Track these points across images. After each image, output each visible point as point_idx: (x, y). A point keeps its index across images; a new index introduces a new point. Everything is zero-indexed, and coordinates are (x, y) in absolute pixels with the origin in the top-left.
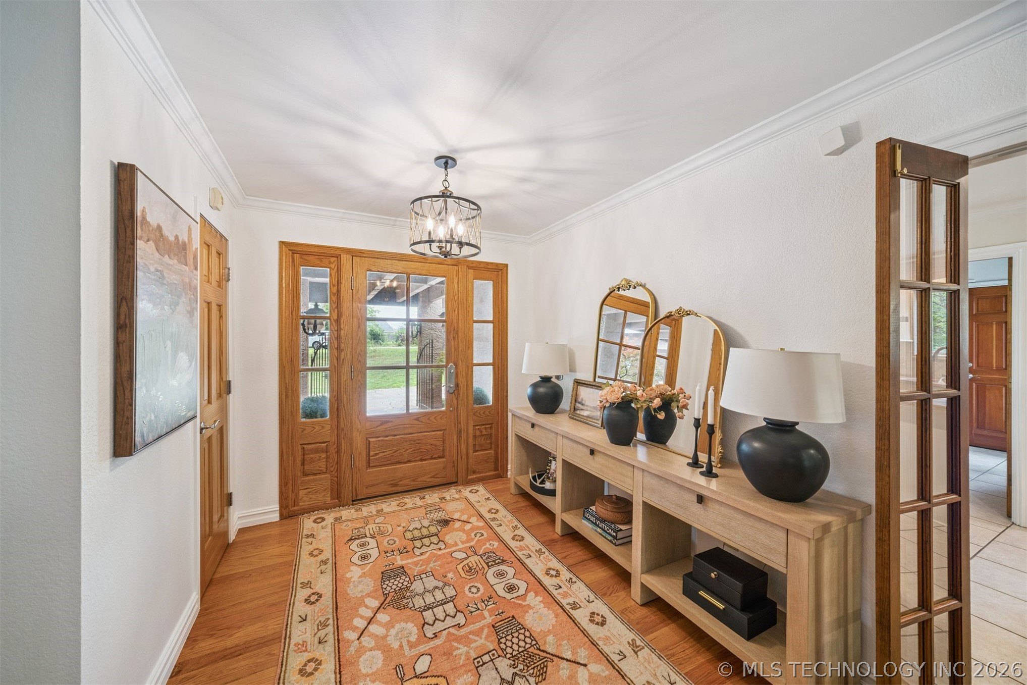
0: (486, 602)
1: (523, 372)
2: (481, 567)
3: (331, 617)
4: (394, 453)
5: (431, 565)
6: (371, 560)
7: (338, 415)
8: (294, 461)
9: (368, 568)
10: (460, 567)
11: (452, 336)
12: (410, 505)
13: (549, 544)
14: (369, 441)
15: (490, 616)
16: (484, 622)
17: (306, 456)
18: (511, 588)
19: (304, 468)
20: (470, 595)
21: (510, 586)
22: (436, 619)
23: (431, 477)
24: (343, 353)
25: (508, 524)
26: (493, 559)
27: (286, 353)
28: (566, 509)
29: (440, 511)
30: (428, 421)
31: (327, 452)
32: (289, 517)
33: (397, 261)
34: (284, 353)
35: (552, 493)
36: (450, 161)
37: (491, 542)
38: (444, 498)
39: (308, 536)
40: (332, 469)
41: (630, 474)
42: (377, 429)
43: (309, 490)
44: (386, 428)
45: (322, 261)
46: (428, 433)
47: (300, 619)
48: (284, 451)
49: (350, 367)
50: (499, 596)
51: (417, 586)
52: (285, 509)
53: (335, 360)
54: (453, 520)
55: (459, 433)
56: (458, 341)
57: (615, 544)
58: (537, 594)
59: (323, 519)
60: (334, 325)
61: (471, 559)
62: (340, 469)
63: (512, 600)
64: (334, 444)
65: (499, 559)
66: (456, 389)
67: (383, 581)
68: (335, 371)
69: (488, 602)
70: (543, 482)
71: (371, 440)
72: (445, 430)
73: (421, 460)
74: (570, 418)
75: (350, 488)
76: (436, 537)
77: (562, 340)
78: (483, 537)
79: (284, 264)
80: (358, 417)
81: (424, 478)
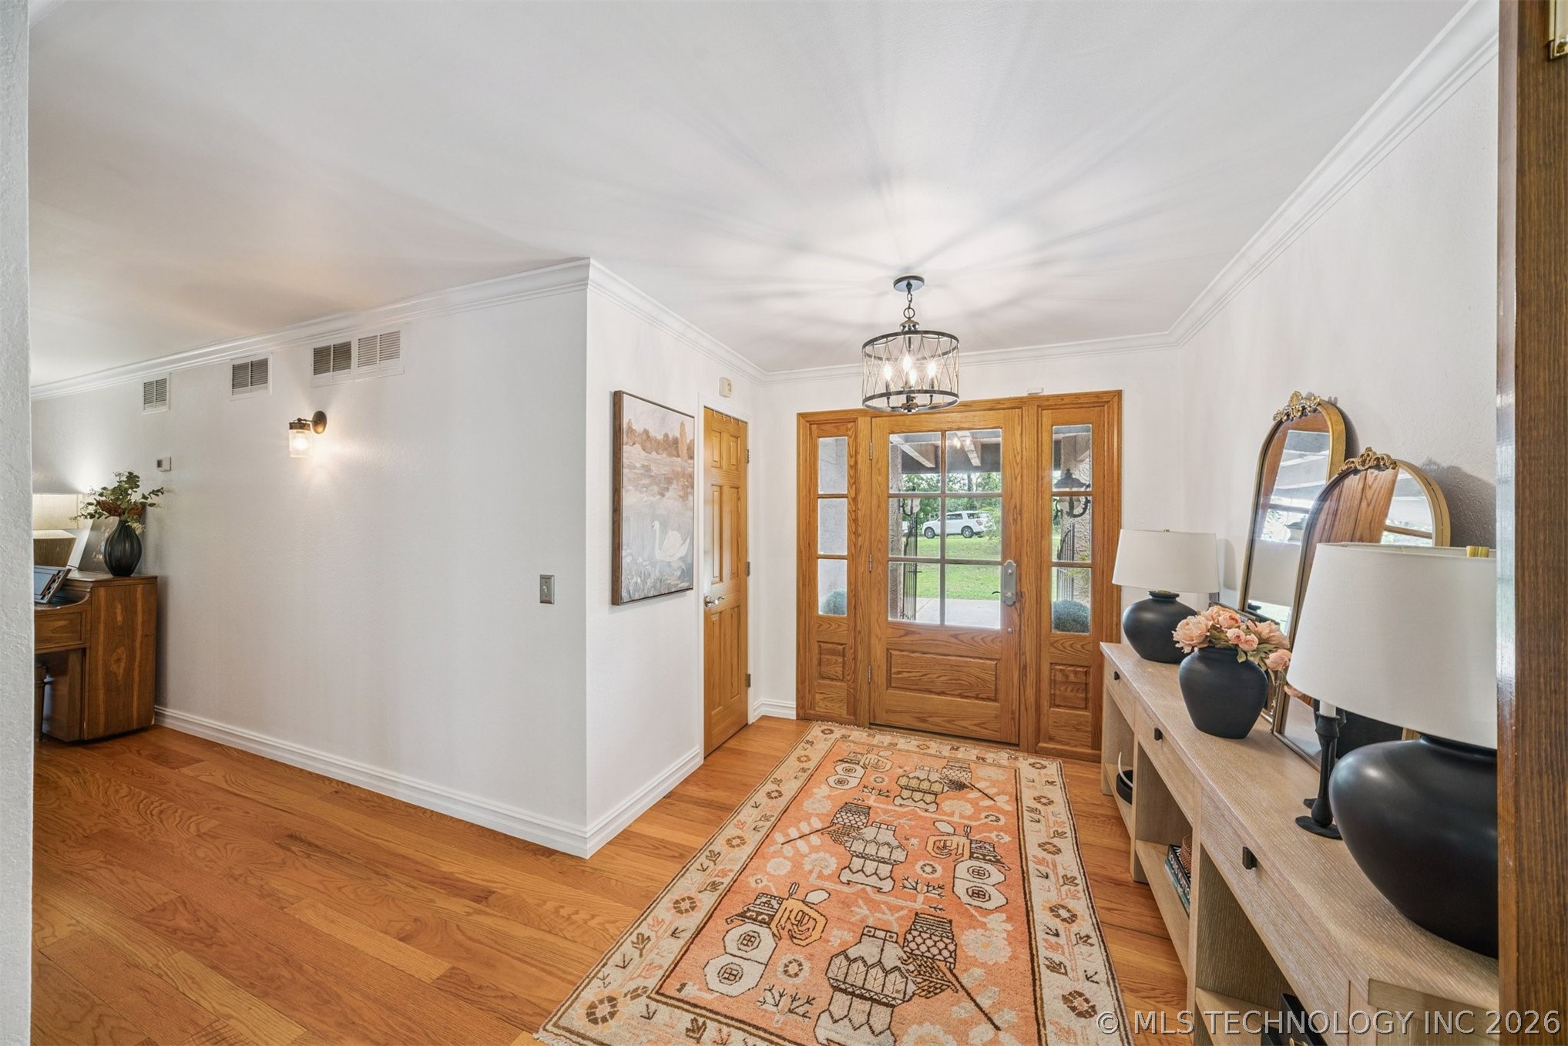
0: (931, 889)
2: (960, 851)
3: (776, 816)
4: (922, 676)
5: (903, 821)
6: (846, 787)
7: (856, 613)
8: (811, 659)
9: (836, 793)
10: (933, 839)
11: (1011, 518)
12: (932, 751)
13: (1099, 880)
14: (891, 654)
15: (923, 903)
16: (910, 904)
17: (822, 656)
18: (977, 894)
19: (820, 670)
20: (919, 871)
21: (979, 891)
22: (862, 870)
23: (975, 725)
24: (860, 539)
25: (1052, 825)
26: (985, 852)
27: (803, 535)
28: (1148, 836)
29: (964, 771)
30: (972, 642)
31: (843, 657)
32: (803, 719)
34: (801, 535)
36: (912, 282)
37: (1002, 834)
38: (983, 759)
39: (808, 742)
40: (848, 678)
41: (1191, 786)
42: (900, 639)
43: (825, 696)
44: (912, 641)
45: (839, 429)
46: (972, 660)
47: (754, 805)
49: (868, 557)
50: (953, 892)
51: (869, 833)
52: (801, 708)
53: (853, 547)
54: (973, 787)
55: (1023, 669)
56: (1022, 526)
58: (1009, 919)
59: (832, 732)
60: (851, 504)
61: (955, 839)
62: (857, 680)
63: (967, 906)
64: (851, 648)
65: (995, 857)
66: (1018, 600)
67: (840, 810)
68: (853, 560)
69: (934, 889)
71: (893, 652)
72: (999, 660)
73: (961, 696)
75: (867, 707)
76: (934, 796)
78: (995, 823)
80: (877, 621)
81: (965, 723)
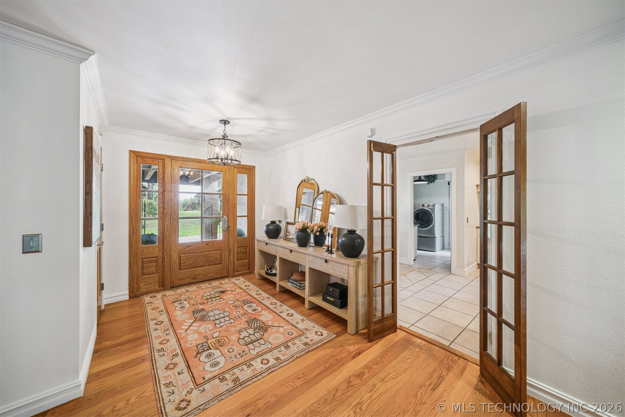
0: (243, 315)
1: (262, 219)
2: (241, 305)
3: (170, 327)
4: (194, 262)
5: (217, 307)
6: (186, 308)
7: (163, 242)
8: (137, 268)
9: (185, 311)
10: (231, 306)
11: (225, 202)
12: (204, 287)
13: (274, 295)
14: (181, 256)
15: (245, 319)
16: (242, 321)
17: (144, 265)
18: (254, 310)
19: (143, 271)
20: (236, 314)
22: (221, 322)
23: (214, 274)
24: (166, 210)
25: (254, 290)
26: (246, 302)
27: (133, 210)
28: (281, 280)
29: (220, 288)
30: (213, 245)
31: (156, 262)
32: (135, 297)
33: (196, 163)
34: (132, 210)
35: (275, 275)
36: (227, 122)
37: (246, 297)
38: (222, 283)
39: (148, 303)
40: (159, 271)
41: (305, 257)
42: (185, 249)
43: (146, 283)
44: (190, 249)
45: (154, 162)
46: (213, 252)
47: (154, 330)
48: (132, 262)
49: (170, 218)
50: (249, 313)
51: (211, 314)
52: (132, 293)
53: (162, 214)
54: (227, 291)
55: (230, 251)
56: (229, 205)
57: (300, 289)
58: (266, 310)
59: (155, 296)
60: (161, 195)
61: (236, 303)
62: (164, 271)
63: (255, 313)
64: (161, 258)
65: (249, 302)
66: (228, 229)
67: (193, 314)
68: (161, 220)
70: (272, 271)
71: (181, 255)
72: (222, 250)
73: (209, 265)
74: (284, 240)
75: (170, 281)
76: (219, 297)
77: (281, 204)
78: (242, 295)
79: (132, 162)
80: (174, 244)
81: (210, 275)
